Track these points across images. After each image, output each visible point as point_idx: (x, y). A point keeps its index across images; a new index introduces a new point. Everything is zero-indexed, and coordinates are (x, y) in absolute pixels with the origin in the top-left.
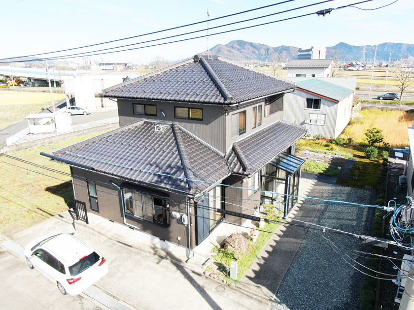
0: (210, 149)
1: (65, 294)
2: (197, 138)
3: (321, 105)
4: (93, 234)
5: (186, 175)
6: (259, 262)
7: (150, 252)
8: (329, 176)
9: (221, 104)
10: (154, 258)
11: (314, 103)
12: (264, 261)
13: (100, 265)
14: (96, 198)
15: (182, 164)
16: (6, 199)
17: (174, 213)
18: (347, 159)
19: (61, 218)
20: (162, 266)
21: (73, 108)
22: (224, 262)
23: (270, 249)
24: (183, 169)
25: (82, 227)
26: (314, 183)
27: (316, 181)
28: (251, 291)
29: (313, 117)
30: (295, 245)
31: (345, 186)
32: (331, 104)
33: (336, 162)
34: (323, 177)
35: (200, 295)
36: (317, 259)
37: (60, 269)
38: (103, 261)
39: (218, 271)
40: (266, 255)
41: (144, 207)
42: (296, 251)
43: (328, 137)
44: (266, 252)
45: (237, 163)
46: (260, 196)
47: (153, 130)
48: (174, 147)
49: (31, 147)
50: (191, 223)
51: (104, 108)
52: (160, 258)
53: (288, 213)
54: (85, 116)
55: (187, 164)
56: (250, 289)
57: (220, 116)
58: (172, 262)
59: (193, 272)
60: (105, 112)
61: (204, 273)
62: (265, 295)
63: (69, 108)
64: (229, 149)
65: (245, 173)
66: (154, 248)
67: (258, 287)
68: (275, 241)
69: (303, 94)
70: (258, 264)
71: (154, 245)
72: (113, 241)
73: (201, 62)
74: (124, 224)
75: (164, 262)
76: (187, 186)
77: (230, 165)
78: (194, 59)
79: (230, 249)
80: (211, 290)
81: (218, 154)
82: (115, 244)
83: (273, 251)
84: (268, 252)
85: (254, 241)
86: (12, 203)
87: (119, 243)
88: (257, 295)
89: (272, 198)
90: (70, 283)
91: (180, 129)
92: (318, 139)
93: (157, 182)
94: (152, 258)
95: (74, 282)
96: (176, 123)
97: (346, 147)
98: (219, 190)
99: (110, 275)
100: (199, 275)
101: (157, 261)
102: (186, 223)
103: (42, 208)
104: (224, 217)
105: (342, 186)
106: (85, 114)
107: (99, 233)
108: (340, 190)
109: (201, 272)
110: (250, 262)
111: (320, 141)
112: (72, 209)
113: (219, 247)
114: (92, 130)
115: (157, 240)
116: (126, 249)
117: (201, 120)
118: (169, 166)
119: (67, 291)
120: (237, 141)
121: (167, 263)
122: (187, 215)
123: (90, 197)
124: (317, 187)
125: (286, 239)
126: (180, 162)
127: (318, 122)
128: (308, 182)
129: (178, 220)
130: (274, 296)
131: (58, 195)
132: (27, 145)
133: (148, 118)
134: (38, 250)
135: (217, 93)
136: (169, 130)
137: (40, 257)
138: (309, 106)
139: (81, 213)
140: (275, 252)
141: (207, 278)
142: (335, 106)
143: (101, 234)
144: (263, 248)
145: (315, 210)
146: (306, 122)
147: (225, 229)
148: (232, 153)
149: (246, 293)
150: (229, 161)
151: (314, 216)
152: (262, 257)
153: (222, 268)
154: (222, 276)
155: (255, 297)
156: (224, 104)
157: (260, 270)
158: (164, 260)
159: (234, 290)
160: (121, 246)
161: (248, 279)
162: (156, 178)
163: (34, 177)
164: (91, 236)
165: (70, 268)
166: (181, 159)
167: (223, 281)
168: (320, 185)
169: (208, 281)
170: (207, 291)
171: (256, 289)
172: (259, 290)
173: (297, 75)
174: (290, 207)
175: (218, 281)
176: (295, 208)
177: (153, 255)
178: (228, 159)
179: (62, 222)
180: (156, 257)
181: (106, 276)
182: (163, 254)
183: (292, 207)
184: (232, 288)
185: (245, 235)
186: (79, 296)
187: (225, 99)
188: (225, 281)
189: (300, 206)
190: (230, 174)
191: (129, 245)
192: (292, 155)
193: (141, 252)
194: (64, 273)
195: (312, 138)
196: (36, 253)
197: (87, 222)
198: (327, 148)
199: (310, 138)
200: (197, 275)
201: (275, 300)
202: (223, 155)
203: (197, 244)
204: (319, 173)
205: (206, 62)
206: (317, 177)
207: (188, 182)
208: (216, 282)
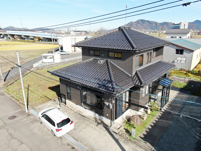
0: (124, 73)
1: (55, 136)
2: (118, 67)
3: (184, 53)
4: (68, 110)
5: (112, 85)
6: (146, 130)
7: (93, 121)
8: (186, 90)
9: (131, 51)
10: (95, 123)
11: (180, 51)
12: (149, 130)
13: (70, 124)
14: (70, 93)
15: (111, 79)
16: (32, 91)
17: (106, 103)
18: (197, 81)
19: (54, 101)
20: (99, 128)
21: (62, 52)
22: (129, 128)
23: (153, 125)
24: (110, 82)
25: (63, 106)
26: (178, 93)
27: (179, 92)
28: (142, 144)
29: (179, 59)
30: (166, 123)
31: (195, 96)
32: (189, 52)
33: (190, 83)
34: (182, 90)
35: (116, 144)
36: (178, 132)
37: (53, 124)
38: (72, 122)
39: (126, 133)
40: (150, 127)
41: (92, 99)
42: (166, 127)
43: (187, 70)
44: (150, 126)
45: (138, 80)
46: (149, 98)
47: (98, 62)
48: (107, 71)
49: (43, 69)
50: (113, 108)
51: (76, 52)
52: (98, 124)
53: (163, 107)
54: (67, 55)
55: (113, 80)
56: (141, 143)
57: (130, 57)
58: (103, 126)
59: (113, 132)
60: (76, 54)
61: (119, 133)
62: (149, 147)
63: (60, 52)
64: (134, 74)
65: (141, 85)
66: (96, 119)
67: (145, 143)
68: (156, 121)
69: (174, 46)
70: (146, 131)
71: (95, 117)
72: (77, 114)
73: (122, 30)
74: (82, 106)
75: (100, 126)
76: (112, 90)
77: (134, 81)
78: (119, 29)
79: (132, 122)
80: (121, 141)
81: (128, 76)
82: (78, 115)
83: (154, 126)
84: (151, 126)
85: (145, 119)
86: (34, 93)
87: (79, 115)
88: (144, 147)
89: (155, 99)
90: (57, 131)
91: (110, 63)
92: (181, 70)
93: (98, 87)
94: (94, 123)
95: (59, 131)
96: (109, 60)
97: (197, 75)
98: (128, 93)
99: (74, 129)
100: (116, 133)
101: (96, 125)
102: (111, 108)
103: (47, 96)
104: (130, 106)
105: (193, 95)
106: (67, 54)
107: (71, 109)
108: (192, 97)
109: (117, 132)
110: (142, 130)
111: (182, 71)
112: (59, 98)
113: (127, 121)
114: (70, 62)
115: (97, 115)
116: (83, 118)
117: (121, 58)
118: (104, 80)
119: (56, 135)
120: (138, 70)
121: (101, 126)
122: (112, 104)
123: (67, 92)
124: (179, 95)
125: (161, 120)
126: (110, 78)
127: (182, 61)
128: (175, 92)
129: (107, 106)
130: (153, 148)
131: (54, 91)
132: (42, 68)
133: (95, 57)
134: (44, 115)
135: (129, 46)
136: (105, 63)
137: (45, 118)
138: (177, 53)
139: (63, 100)
140: (155, 126)
141: (120, 135)
142: (191, 54)
143: (72, 110)
144: (149, 124)
145: (178, 107)
146: (175, 61)
147: (130, 113)
148: (135, 75)
149: (139, 145)
150: (134, 79)
151: (177, 110)
152: (148, 128)
153: (127, 131)
154: (127, 135)
155: (143, 147)
156: (132, 51)
157: (147, 134)
158: (100, 125)
159: (133, 142)
160: (80, 117)
161: (140, 138)
162: (98, 85)
163: (44, 82)
164: (67, 110)
165: (58, 124)
166: (110, 77)
167: (128, 138)
168: (181, 94)
169: (120, 137)
170: (120, 142)
171: (144, 143)
172: (146, 144)
173: (171, 37)
174: (164, 104)
175: (125, 137)
176: (167, 105)
177: (95, 122)
178: (133, 78)
179: (55, 103)
180: (96, 123)
181: (73, 129)
182: (100, 122)
183: (165, 104)
184: (132, 142)
185: (140, 116)
186: (60, 137)
187: (133, 49)
188: (129, 138)
189: (170, 104)
190: (134, 85)
191: (84, 116)
192: (166, 78)
193: (89, 120)
194: (55, 126)
195: (178, 70)
196: (43, 116)
197: (66, 104)
198: (186, 75)
199: (177, 70)
200: (115, 134)
201: (154, 150)
202: (131, 76)
203: (116, 119)
204: (181, 88)
205: (124, 30)
206: (179, 90)
207: (113, 88)
208: (125, 138)
